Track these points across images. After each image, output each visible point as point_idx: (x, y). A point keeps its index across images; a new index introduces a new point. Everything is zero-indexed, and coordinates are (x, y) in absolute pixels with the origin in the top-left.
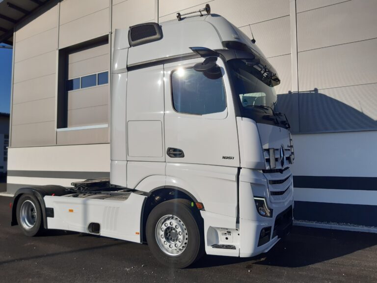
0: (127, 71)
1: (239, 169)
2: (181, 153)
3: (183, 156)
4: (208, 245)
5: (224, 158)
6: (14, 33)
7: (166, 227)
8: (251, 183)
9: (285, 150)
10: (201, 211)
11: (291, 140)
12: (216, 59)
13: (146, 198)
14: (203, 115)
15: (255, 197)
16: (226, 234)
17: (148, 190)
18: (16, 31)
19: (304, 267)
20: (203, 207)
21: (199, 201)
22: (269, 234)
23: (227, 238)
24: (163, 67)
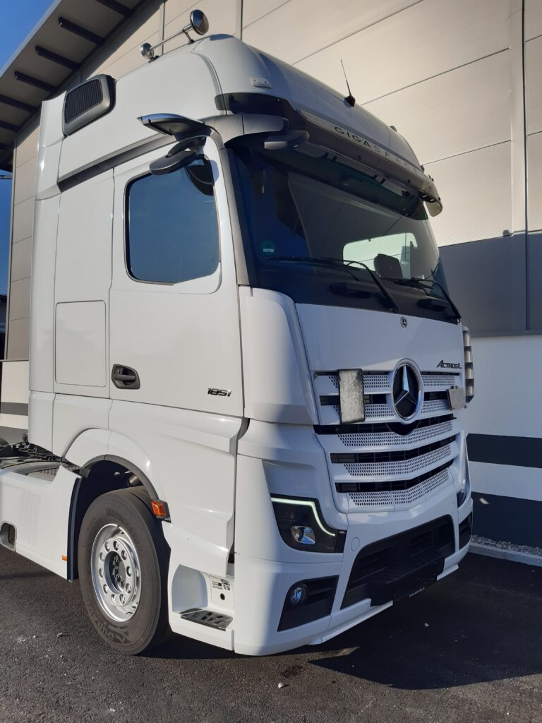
0: (59, 191)
1: (246, 422)
2: (133, 377)
3: (138, 387)
4: (174, 610)
5: (211, 392)
6: (15, 150)
7: (107, 552)
8: (263, 460)
9: (423, 373)
10: (163, 522)
11: (467, 349)
12: (203, 142)
13: (77, 480)
14: (175, 285)
15: (273, 495)
16: (220, 584)
17: (81, 462)
18: (16, 147)
19: (430, 692)
20: (168, 516)
21: (161, 498)
22: (331, 596)
23: (223, 597)
24: (111, 175)
